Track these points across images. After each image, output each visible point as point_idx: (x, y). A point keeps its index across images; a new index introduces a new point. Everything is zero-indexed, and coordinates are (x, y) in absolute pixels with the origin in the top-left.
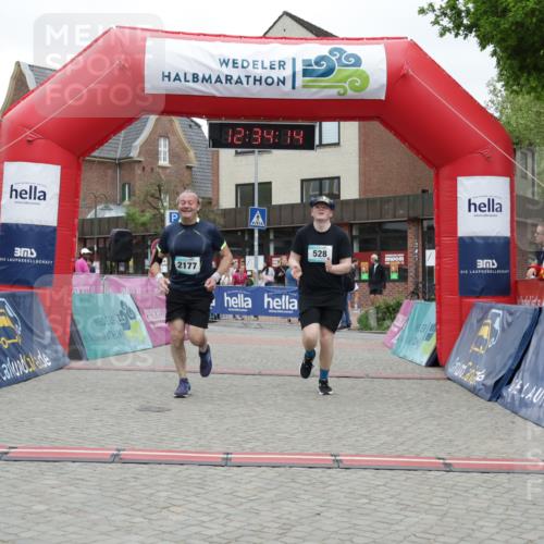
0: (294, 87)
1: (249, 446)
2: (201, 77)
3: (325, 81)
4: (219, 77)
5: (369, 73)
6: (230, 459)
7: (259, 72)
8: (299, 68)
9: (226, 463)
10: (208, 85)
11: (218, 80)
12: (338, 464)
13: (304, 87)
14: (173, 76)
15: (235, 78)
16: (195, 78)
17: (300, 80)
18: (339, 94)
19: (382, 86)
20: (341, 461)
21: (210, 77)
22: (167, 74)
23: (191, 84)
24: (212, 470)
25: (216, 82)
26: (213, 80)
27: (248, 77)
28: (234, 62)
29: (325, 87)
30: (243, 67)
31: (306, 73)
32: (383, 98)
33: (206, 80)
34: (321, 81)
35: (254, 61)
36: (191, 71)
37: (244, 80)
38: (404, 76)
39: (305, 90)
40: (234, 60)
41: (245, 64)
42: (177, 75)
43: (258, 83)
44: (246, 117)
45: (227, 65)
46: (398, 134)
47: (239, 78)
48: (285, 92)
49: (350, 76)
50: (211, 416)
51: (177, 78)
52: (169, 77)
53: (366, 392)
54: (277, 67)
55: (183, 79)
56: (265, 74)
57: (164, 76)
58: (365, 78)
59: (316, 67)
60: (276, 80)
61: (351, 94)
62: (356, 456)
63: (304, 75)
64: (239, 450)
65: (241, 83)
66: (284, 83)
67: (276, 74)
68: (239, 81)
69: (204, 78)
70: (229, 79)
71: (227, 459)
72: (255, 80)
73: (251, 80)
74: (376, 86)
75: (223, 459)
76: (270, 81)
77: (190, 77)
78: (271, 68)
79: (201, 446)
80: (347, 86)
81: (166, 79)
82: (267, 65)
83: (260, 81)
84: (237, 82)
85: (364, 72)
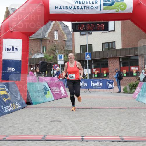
0: (100, 10)
1: (90, 134)
2: (68, 7)
3: (111, 7)
4: (75, 7)
5: (126, 3)
6: (84, 139)
7: (88, 5)
8: (102, 3)
9: (82, 140)
10: (71, 10)
11: (75, 8)
12: (122, 140)
13: (104, 9)
14: (59, 8)
15: (80, 7)
16: (67, 8)
17: (102, 7)
18: (116, 11)
19: (131, 8)
20: (123, 139)
21: (72, 7)
22: (57, 7)
23: (65, 10)
24: (78, 143)
25: (74, 9)
26: (73, 8)
27: (85, 7)
28: (80, 2)
29: (111, 9)
30: (83, 3)
31: (104, 4)
32: (131, 12)
33: (70, 8)
34: (110, 7)
35: (86, 1)
36: (65, 5)
37: (83, 8)
38: (139, 4)
39: (104, 10)
40: (80, 1)
41: (84, 2)
42: (60, 7)
43: (88, 9)
44: (84, 21)
45: (77, 3)
46: (137, 24)
47: (82, 7)
48: (97, 11)
49: (120, 5)
50: (76, 123)
51: (60, 8)
52: (58, 8)
53: (129, 114)
54: (94, 3)
55: (62, 8)
56: (90, 5)
57: (56, 8)
58: (125, 5)
59: (108, 2)
60: (94, 8)
61: (120, 11)
62: (129, 137)
63: (104, 5)
64: (87, 135)
65: (82, 9)
66: (97, 8)
67: (94, 5)
68: (82, 8)
69: (69, 8)
70: (78, 8)
71: (83, 139)
72: (87, 8)
73: (86, 8)
74: (129, 8)
75: (81, 139)
76: (92, 8)
77: (65, 8)
78: (92, 3)
79: (73, 134)
80: (119, 8)
81: (57, 9)
82: (91, 2)
83: (89, 8)
84: (81, 9)
85: (125, 3)
